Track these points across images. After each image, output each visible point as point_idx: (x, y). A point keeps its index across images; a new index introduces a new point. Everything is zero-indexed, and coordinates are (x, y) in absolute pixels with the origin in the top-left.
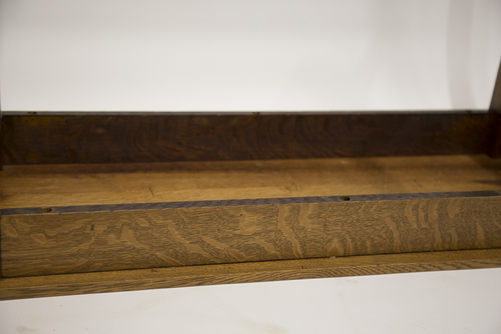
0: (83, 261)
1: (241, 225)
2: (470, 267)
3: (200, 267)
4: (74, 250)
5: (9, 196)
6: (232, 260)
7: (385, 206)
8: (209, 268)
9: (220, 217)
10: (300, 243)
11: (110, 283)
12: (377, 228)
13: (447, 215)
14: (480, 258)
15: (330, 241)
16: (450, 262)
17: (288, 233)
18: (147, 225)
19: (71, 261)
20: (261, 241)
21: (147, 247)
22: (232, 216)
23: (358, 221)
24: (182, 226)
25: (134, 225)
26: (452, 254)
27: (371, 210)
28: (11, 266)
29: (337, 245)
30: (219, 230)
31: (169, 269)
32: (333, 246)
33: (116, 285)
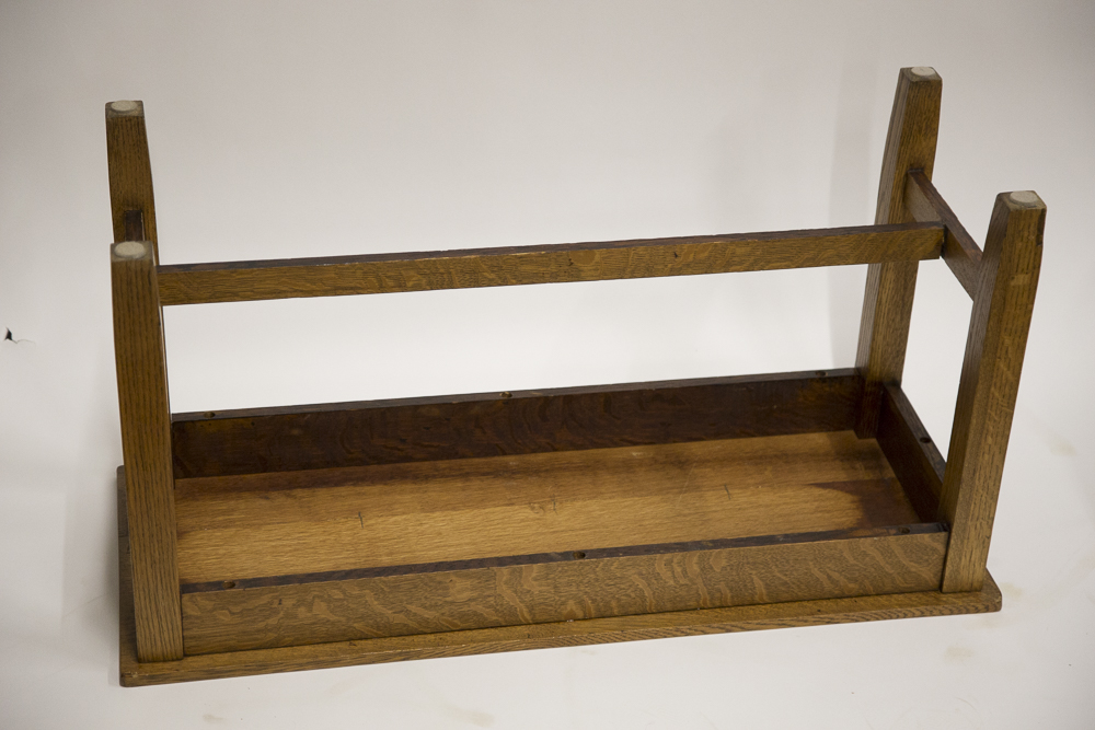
0: (272, 636)
1: (451, 591)
2: (743, 629)
3: (407, 638)
4: (261, 625)
5: (185, 532)
6: (445, 629)
7: (629, 563)
8: (416, 639)
9: (426, 584)
10: (527, 607)
11: (301, 661)
12: (623, 586)
13: (712, 568)
14: (755, 619)
15: (563, 603)
16: (715, 625)
17: (509, 597)
18: (342, 596)
19: (259, 637)
20: (479, 608)
21: (343, 619)
22: (440, 583)
23: (597, 580)
24: (382, 596)
25: (326, 596)
26: (724, 612)
27: (612, 568)
28: (193, 643)
29: (574, 608)
30: (426, 598)
31: (370, 642)
32: (569, 608)
33: (308, 663)
